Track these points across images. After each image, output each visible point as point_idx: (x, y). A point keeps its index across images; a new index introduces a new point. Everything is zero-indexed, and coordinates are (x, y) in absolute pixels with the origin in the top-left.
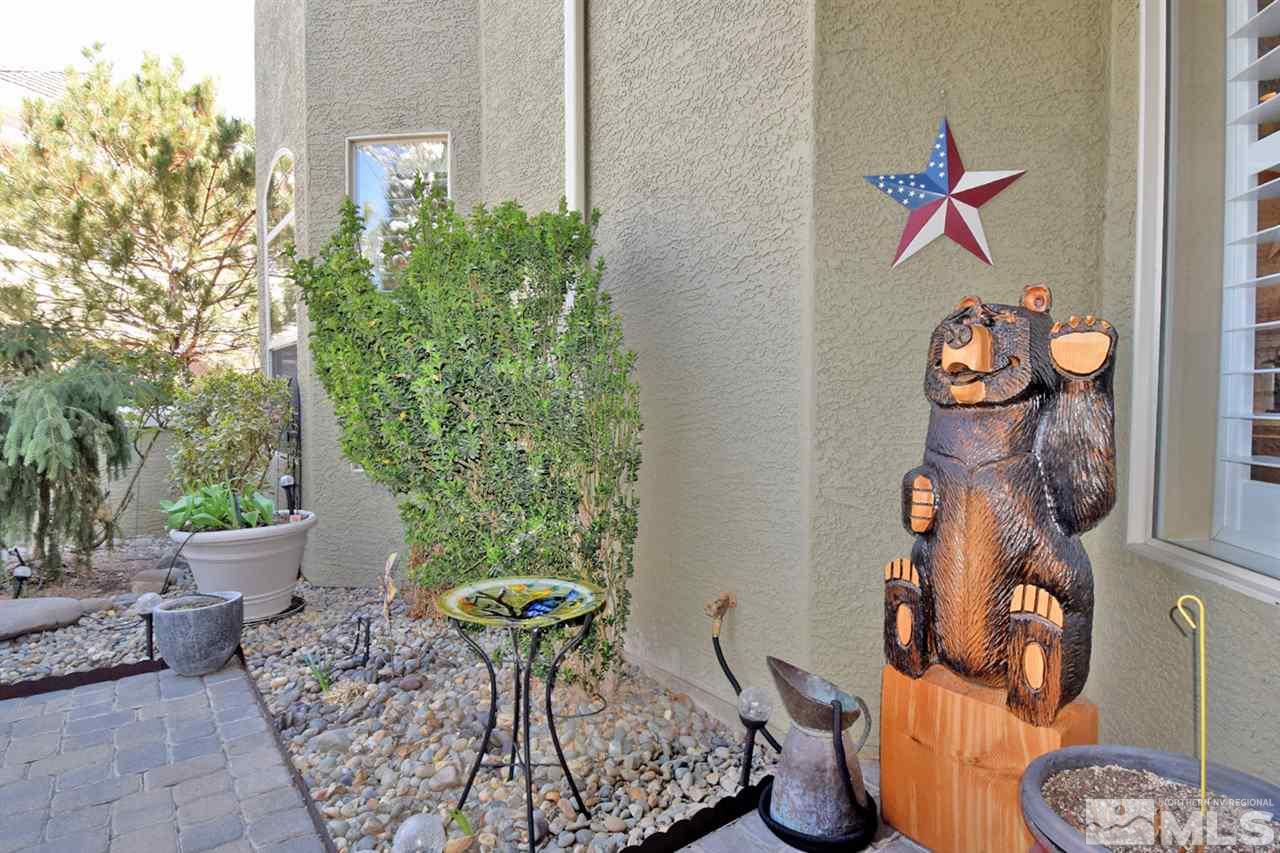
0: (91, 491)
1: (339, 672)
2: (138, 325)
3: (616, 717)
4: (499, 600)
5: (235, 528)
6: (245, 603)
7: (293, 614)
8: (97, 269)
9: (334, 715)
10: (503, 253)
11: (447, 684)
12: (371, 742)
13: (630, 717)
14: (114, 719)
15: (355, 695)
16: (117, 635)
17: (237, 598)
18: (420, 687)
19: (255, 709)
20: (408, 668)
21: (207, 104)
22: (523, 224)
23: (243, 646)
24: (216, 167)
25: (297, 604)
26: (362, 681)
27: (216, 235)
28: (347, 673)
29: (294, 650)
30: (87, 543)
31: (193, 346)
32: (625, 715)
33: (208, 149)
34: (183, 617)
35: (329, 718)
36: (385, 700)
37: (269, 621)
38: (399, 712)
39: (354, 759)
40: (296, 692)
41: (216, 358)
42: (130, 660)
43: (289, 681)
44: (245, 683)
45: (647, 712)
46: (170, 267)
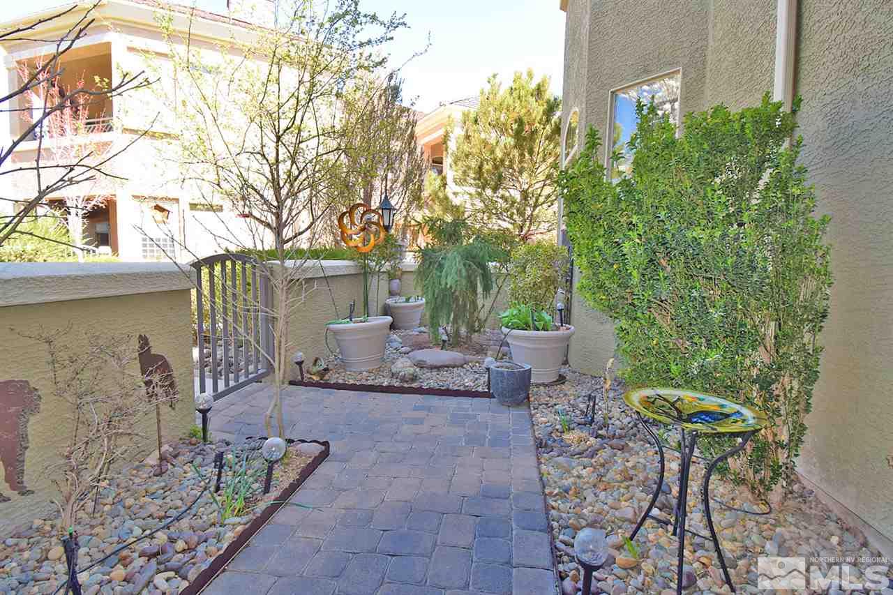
0: (474, 303)
1: (575, 425)
2: (504, 220)
3: (778, 523)
4: (673, 404)
5: (530, 330)
6: (532, 372)
7: (559, 384)
8: (489, 192)
9: (568, 449)
10: (705, 146)
11: (641, 453)
12: (584, 472)
13: (793, 528)
14: (468, 417)
15: (581, 441)
16: (477, 376)
17: (527, 368)
18: (622, 449)
19: (530, 431)
20: (617, 434)
21: (543, 93)
22: (727, 121)
23: (530, 396)
24: (544, 129)
25: (561, 379)
26: (587, 434)
27: (543, 167)
28: (580, 426)
29: (555, 405)
30: (472, 329)
31: (529, 230)
32: (789, 526)
33: (541, 119)
34: (502, 373)
35: (564, 449)
36: (598, 450)
37: (545, 385)
38: (605, 460)
39: (572, 479)
40: (550, 429)
41: (539, 236)
42: (480, 389)
43: (548, 422)
44: (528, 416)
45: (812, 531)
46: (521, 188)
